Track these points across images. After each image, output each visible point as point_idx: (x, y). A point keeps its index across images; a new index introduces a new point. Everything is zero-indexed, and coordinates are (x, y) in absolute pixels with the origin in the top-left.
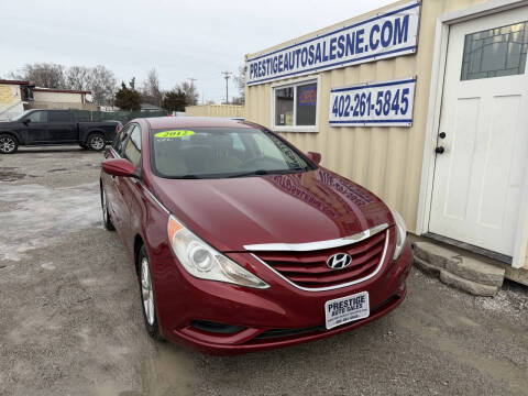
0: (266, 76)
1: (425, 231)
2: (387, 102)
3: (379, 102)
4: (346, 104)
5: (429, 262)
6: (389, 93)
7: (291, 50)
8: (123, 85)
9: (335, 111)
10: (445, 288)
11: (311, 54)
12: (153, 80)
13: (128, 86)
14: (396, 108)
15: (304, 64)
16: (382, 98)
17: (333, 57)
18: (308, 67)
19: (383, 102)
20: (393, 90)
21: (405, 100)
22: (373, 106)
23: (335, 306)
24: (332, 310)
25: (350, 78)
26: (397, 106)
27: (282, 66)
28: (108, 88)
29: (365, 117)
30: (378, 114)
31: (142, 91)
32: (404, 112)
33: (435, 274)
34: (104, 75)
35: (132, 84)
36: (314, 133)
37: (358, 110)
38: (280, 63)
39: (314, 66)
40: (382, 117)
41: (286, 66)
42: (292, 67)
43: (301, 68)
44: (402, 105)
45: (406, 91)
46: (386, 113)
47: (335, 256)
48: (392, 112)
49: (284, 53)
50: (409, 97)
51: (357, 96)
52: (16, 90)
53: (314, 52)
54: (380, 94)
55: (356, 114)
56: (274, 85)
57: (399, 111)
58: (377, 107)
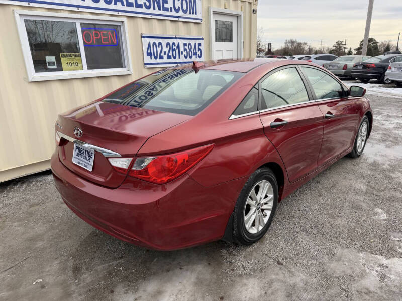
2: (190, 50)
3: (185, 50)
4: (159, 49)
6: (190, 44)
9: (150, 54)
14: (195, 54)
16: (187, 47)
17: (138, 6)
19: (188, 50)
20: (193, 42)
21: (200, 50)
22: (182, 52)
29: (177, 60)
30: (186, 57)
32: (200, 57)
37: (171, 54)
40: (189, 59)
44: (199, 53)
45: (200, 44)
46: (191, 57)
48: (194, 57)
50: (202, 48)
51: (168, 44)
54: (185, 44)
55: (169, 57)
57: (197, 56)
58: (185, 53)
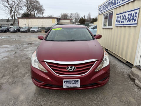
0: (102, 11)
1: (137, 65)
2: (131, 17)
3: (128, 17)
4: (120, 19)
5: (133, 76)
6: (131, 14)
7: (108, 2)
8: (82, 17)
9: (117, 21)
10: (135, 86)
11: (112, 3)
12: (89, 15)
13: (83, 18)
14: (133, 19)
15: (111, 7)
16: (129, 16)
17: (117, 3)
18: (112, 7)
19: (129, 17)
20: (133, 13)
21: (136, 16)
22: (126, 19)
23: (67, 81)
24: (66, 82)
25: (122, 10)
26: (133, 18)
27: (106, 8)
28: (78, 18)
29: (124, 23)
30: (128, 22)
31: (87, 19)
32: (135, 21)
33: (133, 80)
34: (77, 15)
35: (84, 17)
36: (112, 29)
37: (123, 21)
38: (105, 7)
39: (113, 7)
40: (129, 23)
41: (107, 8)
42: (108, 8)
43: (110, 8)
44: (135, 18)
45: (136, 13)
46: (130, 21)
47: (70, 67)
48: (131, 21)
49: (106, 4)
50: (137, 15)
51: (123, 16)
52: (56, 20)
53: (113, 2)
54: (129, 15)
55: (122, 22)
56: (104, 14)
57: (134, 21)
58: (128, 19)
